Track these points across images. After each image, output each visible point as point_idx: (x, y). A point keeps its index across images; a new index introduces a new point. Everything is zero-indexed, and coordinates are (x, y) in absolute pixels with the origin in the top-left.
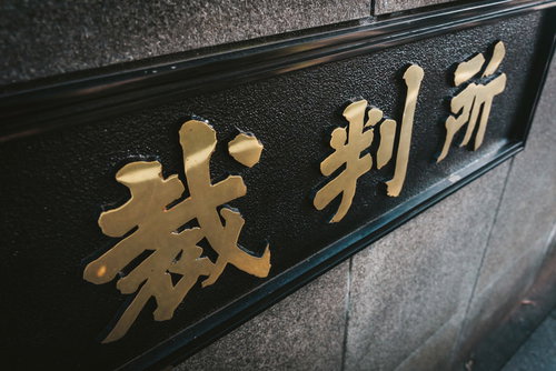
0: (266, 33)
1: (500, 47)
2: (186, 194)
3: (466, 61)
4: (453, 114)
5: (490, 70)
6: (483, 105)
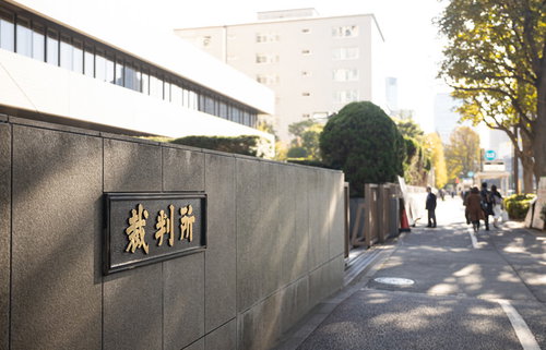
1: (190, 207)
2: (138, 220)
3: (183, 208)
4: (182, 224)
5: (189, 213)
6: (190, 224)
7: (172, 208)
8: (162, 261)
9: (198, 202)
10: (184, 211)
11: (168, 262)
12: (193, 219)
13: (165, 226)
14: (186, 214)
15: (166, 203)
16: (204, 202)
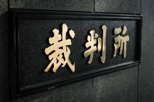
0: (76, 10)
1: (125, 27)
2: (62, 40)
3: (117, 28)
4: (116, 43)
5: (124, 33)
6: (124, 43)
7: (104, 28)
8: (93, 77)
9: (133, 24)
10: (118, 31)
11: (99, 78)
12: (127, 38)
13: (96, 45)
14: (121, 34)
15: (97, 23)
16: (139, 23)
